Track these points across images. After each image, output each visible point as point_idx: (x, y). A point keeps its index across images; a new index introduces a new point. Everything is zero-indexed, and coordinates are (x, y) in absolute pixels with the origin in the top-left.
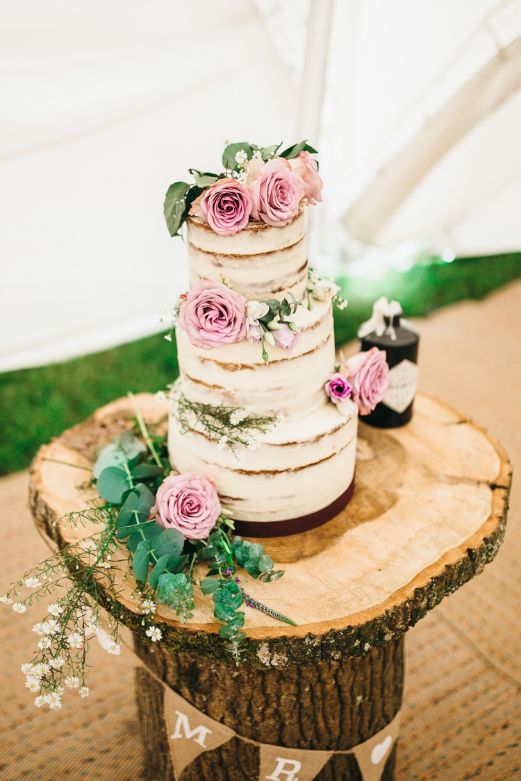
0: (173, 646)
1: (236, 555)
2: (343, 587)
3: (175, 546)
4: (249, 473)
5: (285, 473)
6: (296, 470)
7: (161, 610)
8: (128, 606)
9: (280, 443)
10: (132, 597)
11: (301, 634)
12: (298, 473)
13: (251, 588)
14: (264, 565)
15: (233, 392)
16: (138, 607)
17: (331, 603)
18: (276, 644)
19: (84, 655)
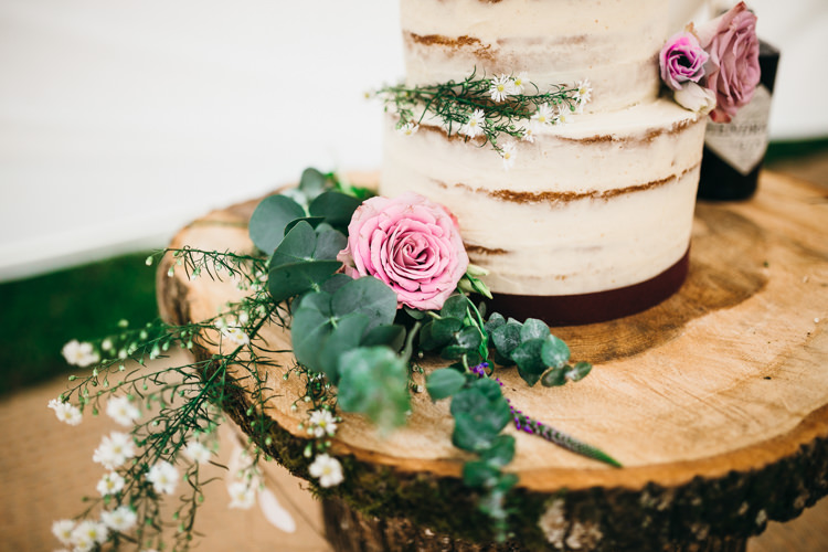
0: (368, 503)
1: (496, 341)
2: (702, 404)
3: (378, 314)
4: (520, 198)
5: (586, 200)
6: (607, 196)
7: (347, 432)
8: (283, 423)
9: (581, 137)
10: (294, 407)
11: (635, 482)
12: (611, 202)
13: (523, 399)
14: (552, 353)
15: (495, 47)
16: (303, 424)
17: (685, 429)
18: (579, 503)
19: (192, 513)
